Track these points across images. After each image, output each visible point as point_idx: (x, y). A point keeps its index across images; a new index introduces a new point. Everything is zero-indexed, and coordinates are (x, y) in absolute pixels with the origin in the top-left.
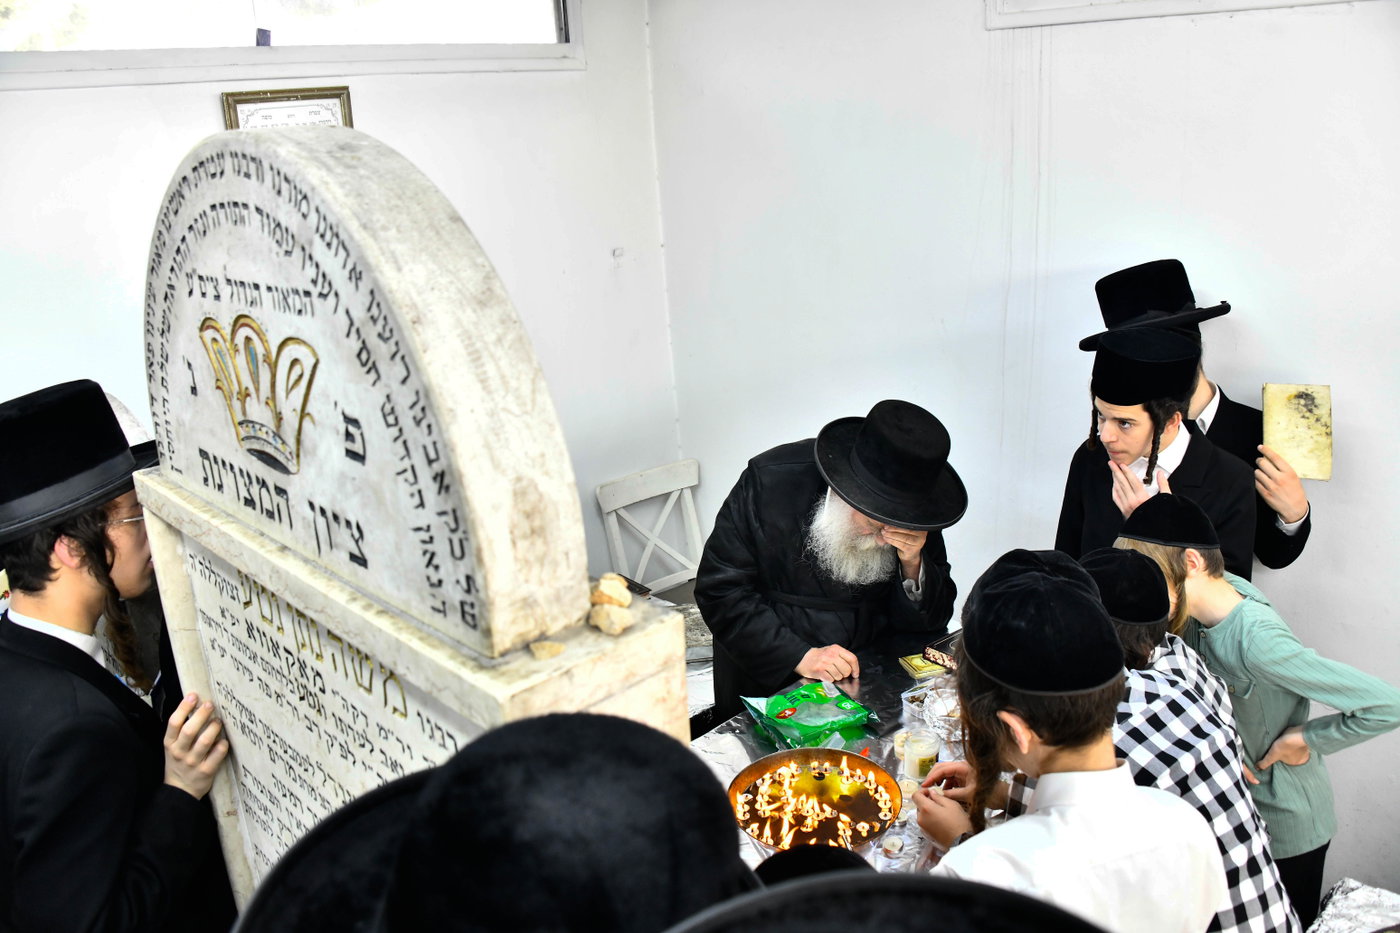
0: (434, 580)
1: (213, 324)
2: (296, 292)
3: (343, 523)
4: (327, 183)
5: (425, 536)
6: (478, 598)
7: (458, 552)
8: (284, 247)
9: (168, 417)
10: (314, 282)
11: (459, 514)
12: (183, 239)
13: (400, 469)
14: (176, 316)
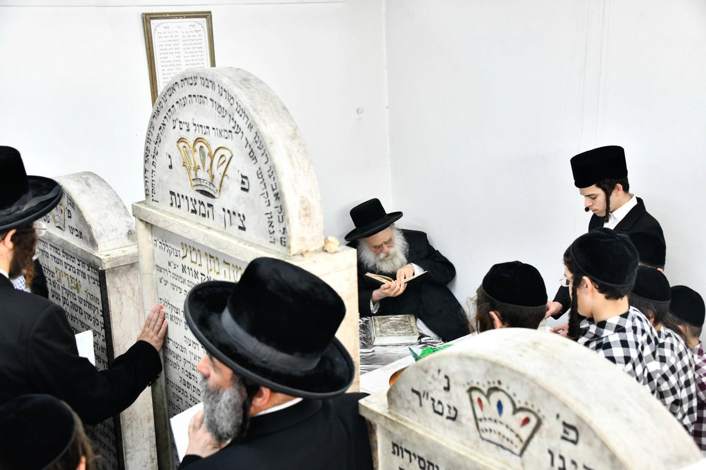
0: (272, 231)
1: (184, 140)
2: (226, 131)
3: (237, 215)
4: (241, 94)
5: (269, 216)
6: (287, 235)
7: (281, 220)
8: (222, 114)
9: (154, 179)
10: (234, 128)
11: (282, 207)
12: (173, 106)
13: (262, 193)
14: (165, 136)
